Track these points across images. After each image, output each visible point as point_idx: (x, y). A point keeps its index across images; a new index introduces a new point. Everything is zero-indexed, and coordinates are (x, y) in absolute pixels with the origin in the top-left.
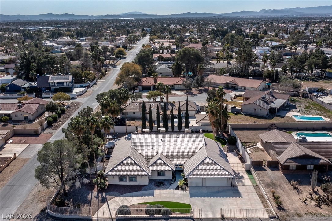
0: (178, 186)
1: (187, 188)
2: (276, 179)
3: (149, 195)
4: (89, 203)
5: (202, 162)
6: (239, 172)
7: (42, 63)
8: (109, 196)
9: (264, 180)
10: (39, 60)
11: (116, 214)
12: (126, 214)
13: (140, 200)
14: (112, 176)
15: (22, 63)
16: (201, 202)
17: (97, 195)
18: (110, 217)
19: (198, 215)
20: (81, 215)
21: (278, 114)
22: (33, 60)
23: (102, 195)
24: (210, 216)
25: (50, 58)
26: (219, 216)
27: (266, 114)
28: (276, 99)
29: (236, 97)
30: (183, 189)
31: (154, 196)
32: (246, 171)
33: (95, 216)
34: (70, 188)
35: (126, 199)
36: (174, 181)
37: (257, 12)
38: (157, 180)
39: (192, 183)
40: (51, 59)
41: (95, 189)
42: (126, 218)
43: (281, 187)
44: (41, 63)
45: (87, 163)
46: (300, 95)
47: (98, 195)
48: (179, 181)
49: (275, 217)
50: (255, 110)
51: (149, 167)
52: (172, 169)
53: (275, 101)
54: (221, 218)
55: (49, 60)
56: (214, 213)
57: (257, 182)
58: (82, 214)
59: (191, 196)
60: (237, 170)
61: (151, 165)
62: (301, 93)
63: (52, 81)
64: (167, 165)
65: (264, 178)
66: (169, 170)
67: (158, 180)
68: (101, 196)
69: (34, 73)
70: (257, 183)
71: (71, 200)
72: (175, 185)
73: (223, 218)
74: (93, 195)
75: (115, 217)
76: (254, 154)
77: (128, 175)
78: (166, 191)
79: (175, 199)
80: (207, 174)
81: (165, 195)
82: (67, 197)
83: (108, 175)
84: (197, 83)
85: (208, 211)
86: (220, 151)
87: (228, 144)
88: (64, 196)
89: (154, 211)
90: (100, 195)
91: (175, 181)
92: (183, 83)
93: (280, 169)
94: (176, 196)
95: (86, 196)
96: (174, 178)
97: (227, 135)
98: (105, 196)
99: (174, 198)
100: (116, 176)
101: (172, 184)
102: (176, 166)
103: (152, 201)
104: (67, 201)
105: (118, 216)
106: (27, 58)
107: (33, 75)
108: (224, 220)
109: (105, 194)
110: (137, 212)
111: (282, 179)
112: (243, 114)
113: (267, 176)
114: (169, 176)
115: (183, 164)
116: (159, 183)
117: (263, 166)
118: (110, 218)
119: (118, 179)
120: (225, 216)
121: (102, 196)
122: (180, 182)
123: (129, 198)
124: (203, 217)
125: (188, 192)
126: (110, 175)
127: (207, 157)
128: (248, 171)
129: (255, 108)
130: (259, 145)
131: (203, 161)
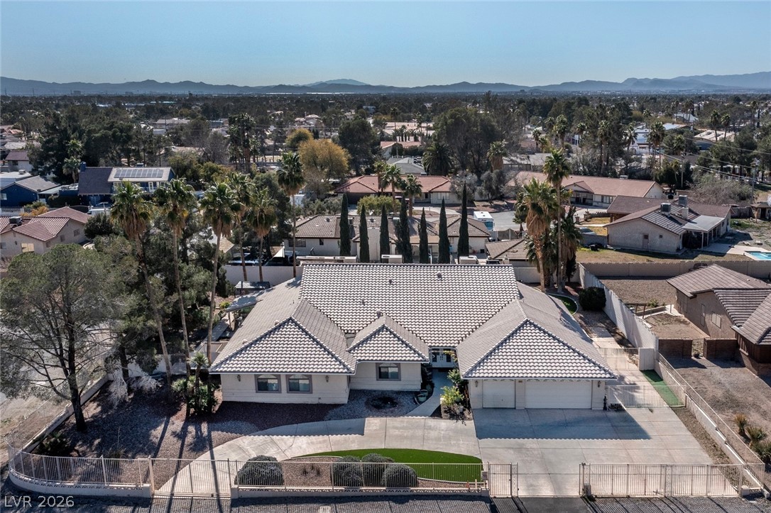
0: (440, 406)
1: (466, 413)
2: (738, 387)
3: (349, 431)
4: (154, 450)
5: (512, 335)
6: (623, 373)
7: (96, 140)
8: (220, 432)
9: (705, 390)
10: (90, 132)
11: (235, 483)
12: (267, 483)
13: (319, 446)
14: (234, 372)
15: (48, 142)
16: (512, 452)
17: (182, 428)
18: (215, 494)
19: (505, 488)
20: (115, 485)
21: (707, 249)
22: (77, 134)
23: (198, 430)
24: (546, 491)
25: (119, 129)
26: (574, 491)
27: (675, 246)
28: (698, 215)
29: (591, 218)
30: (454, 416)
31: (363, 435)
32: (641, 371)
33: (166, 489)
34: (101, 412)
35: (273, 441)
36: (426, 394)
37: (616, 83)
38: (375, 391)
39: (482, 396)
40: (121, 131)
41: (179, 413)
42: (265, 494)
43: (761, 410)
44: (96, 138)
45: (157, 332)
46: (756, 216)
47: (184, 429)
48: (442, 393)
49: (760, 495)
50: (646, 237)
51: (349, 351)
52: (420, 355)
53: (694, 218)
54: (583, 497)
55: (115, 132)
56: (556, 484)
57: (683, 396)
58: (119, 481)
59: (481, 433)
60: (616, 370)
61: (358, 345)
62: (756, 209)
63: (118, 180)
64: (407, 345)
65: (702, 386)
66: (412, 359)
67: (379, 391)
68: (194, 433)
69: (75, 163)
70: (684, 401)
71: (97, 442)
72: (431, 405)
73: (588, 497)
74: (171, 428)
75: (229, 492)
76: (659, 330)
77: (285, 370)
78: (402, 422)
79: (430, 442)
80: (528, 368)
81: (397, 432)
82: (86, 433)
83: (221, 369)
84: (489, 188)
85: (536, 476)
86: (562, 315)
87: (581, 309)
88: (78, 430)
89: (359, 474)
90: (191, 429)
91: (430, 394)
92: (452, 187)
93: (746, 361)
94: (433, 434)
95: (148, 431)
96: (428, 387)
97: (575, 291)
98: (206, 434)
99: (428, 440)
100: (247, 372)
101: (421, 403)
102: (435, 352)
103: (354, 447)
104: (81, 446)
105: (238, 489)
106: (63, 128)
107: (71, 168)
108: (592, 503)
109: (208, 428)
110: (303, 477)
111: (757, 388)
112: (612, 250)
113: (709, 380)
114: (412, 380)
115: (454, 347)
116: (380, 399)
117: (693, 358)
118: (212, 496)
119: (252, 385)
120: (594, 492)
121: (197, 432)
122: (445, 397)
123: (282, 440)
124: (522, 493)
125: (470, 424)
126: (230, 369)
127: (527, 321)
128: (648, 370)
129: (646, 233)
130: (672, 310)
131: (515, 332)
